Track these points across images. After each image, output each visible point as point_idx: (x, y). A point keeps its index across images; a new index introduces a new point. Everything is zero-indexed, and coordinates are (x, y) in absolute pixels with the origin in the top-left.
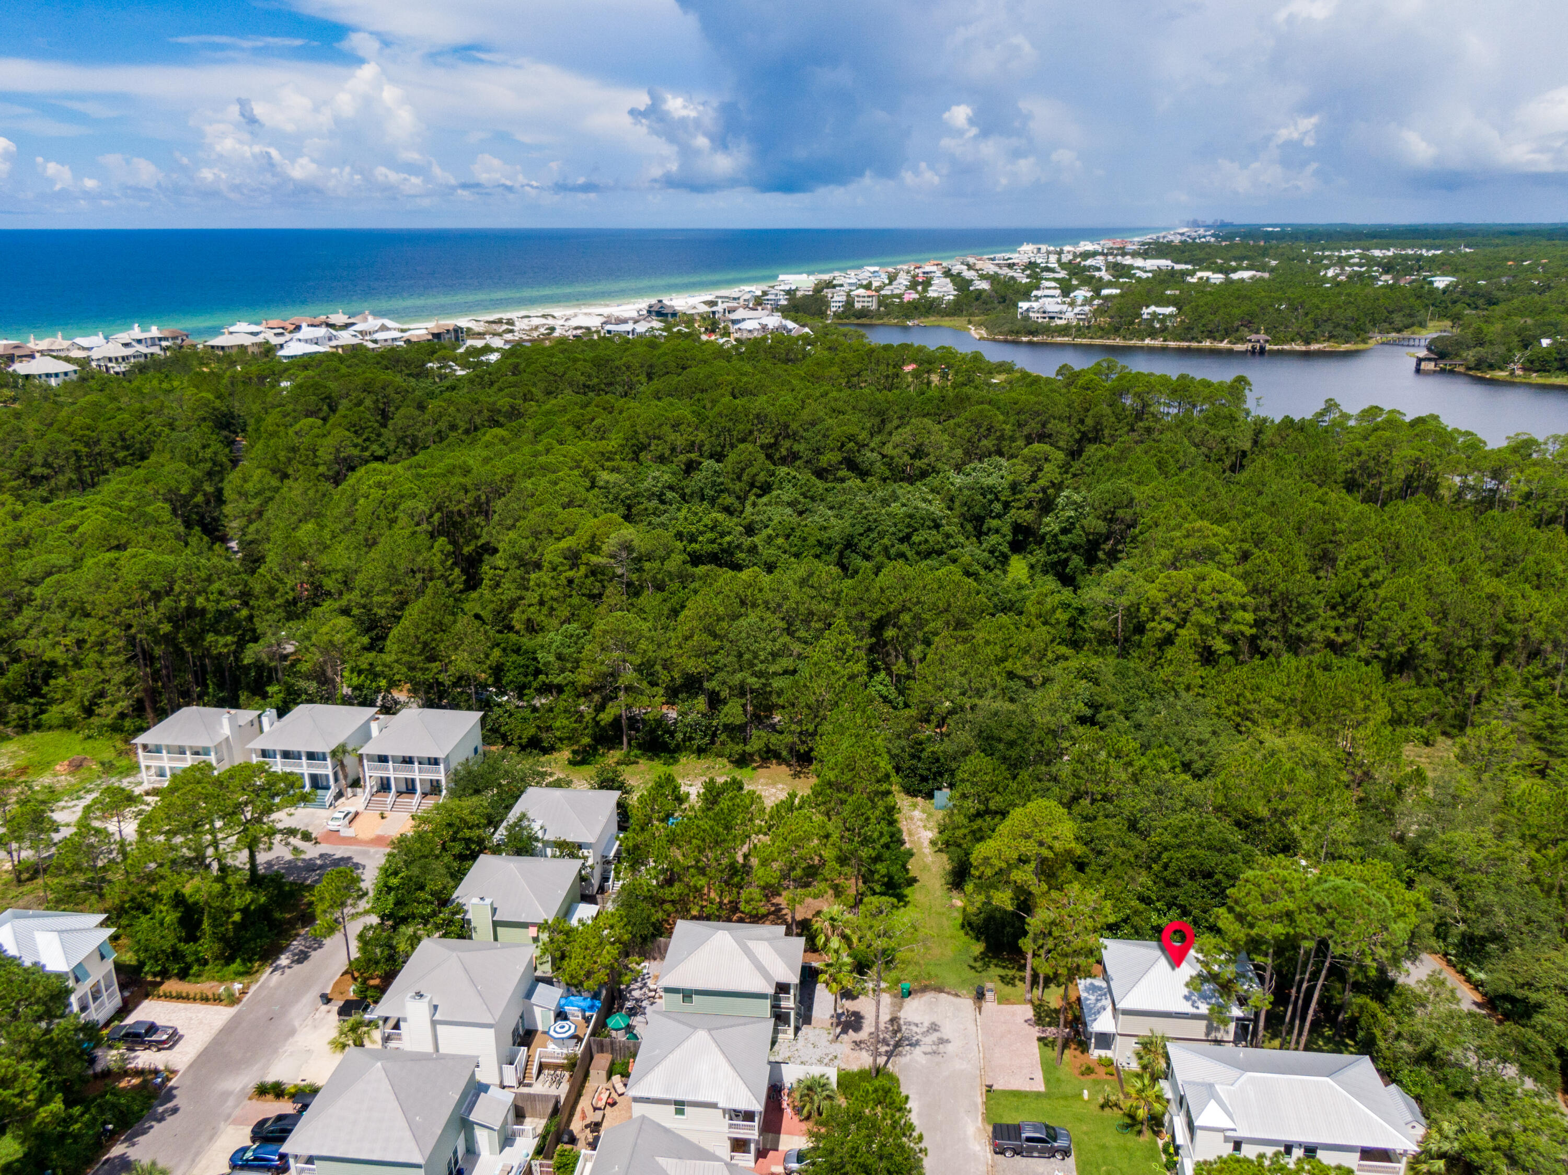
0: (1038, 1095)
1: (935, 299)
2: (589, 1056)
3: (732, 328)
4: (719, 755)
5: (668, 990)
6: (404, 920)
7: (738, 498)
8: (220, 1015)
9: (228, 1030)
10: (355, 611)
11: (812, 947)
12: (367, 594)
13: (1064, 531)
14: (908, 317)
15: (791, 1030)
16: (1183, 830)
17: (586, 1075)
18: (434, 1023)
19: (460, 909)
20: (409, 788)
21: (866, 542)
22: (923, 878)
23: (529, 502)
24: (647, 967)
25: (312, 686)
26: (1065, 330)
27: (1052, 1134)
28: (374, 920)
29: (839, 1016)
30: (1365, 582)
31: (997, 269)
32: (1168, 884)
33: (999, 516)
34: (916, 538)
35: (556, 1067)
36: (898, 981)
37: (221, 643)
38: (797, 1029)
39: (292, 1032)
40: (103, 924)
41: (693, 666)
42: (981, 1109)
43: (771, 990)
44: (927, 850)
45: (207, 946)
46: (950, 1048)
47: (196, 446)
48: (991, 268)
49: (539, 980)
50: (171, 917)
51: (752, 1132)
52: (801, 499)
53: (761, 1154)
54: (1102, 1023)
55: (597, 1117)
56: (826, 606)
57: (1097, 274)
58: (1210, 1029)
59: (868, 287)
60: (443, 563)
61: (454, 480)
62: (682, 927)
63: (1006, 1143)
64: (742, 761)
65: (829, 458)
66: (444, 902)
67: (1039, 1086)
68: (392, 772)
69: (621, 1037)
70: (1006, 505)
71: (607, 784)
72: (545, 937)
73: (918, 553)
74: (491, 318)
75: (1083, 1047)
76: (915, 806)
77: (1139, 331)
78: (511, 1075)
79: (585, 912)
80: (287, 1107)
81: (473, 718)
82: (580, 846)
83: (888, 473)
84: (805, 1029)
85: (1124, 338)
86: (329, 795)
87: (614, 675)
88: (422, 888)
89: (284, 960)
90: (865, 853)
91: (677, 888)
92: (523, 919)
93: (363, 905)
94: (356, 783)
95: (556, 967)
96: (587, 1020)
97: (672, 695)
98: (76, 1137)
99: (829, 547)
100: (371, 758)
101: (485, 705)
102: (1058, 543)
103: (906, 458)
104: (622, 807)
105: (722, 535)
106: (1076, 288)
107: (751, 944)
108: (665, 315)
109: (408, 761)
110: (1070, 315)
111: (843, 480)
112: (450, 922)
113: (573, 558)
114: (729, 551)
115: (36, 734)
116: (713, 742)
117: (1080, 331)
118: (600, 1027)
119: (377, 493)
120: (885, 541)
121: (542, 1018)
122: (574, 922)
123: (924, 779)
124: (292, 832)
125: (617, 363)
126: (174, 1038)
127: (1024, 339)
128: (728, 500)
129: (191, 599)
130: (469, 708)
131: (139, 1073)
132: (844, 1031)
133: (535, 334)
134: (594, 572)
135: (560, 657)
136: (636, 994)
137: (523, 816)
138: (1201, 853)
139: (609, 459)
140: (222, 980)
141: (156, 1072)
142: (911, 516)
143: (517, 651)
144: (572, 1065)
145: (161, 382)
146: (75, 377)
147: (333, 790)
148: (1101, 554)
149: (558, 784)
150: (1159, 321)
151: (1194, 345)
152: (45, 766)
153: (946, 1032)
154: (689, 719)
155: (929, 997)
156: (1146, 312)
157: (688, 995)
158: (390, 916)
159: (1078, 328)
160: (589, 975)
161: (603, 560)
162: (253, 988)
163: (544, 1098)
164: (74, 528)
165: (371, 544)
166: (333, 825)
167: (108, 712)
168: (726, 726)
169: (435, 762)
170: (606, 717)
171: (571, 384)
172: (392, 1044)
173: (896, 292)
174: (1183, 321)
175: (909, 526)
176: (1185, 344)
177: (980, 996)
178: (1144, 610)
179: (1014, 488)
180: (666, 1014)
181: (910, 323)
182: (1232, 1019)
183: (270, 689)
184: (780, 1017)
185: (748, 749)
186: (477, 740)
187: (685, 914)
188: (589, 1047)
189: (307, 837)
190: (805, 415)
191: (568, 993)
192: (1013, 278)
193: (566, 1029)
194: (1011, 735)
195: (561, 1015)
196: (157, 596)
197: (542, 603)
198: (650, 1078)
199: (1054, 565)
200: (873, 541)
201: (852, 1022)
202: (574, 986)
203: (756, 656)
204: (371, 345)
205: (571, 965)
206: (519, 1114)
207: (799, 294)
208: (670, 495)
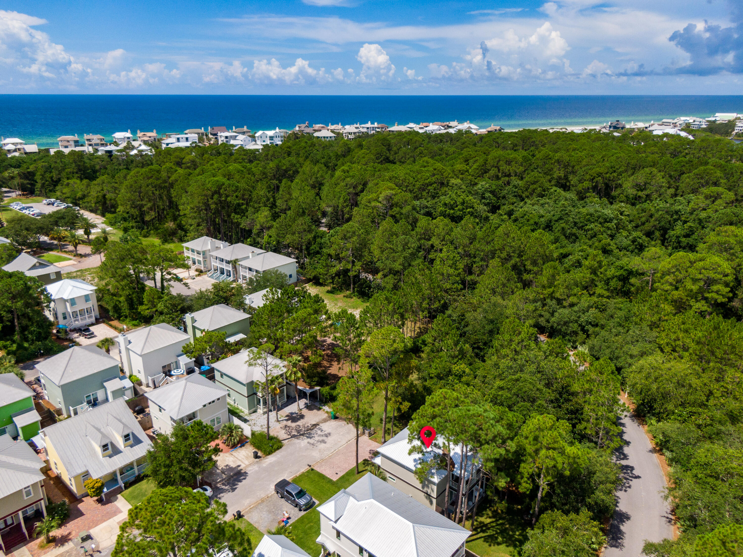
0: (330, 481)
18: (128, 349)
27: (301, 495)
29: (293, 413)
38: (270, 411)
42: (298, 474)
43: (246, 382)
67: (336, 478)
68: (247, 274)
78: (151, 382)
81: (289, 261)
84: (274, 412)
100: (242, 266)
126: (91, 335)
132: (288, 420)
139: (462, 174)
147: (232, 278)
155: (343, 423)
157: (222, 374)
161: (378, 204)
169: (259, 272)
184: (258, 401)
193: (179, 372)
201: (296, 418)
207: (718, 122)
208: (487, 195)
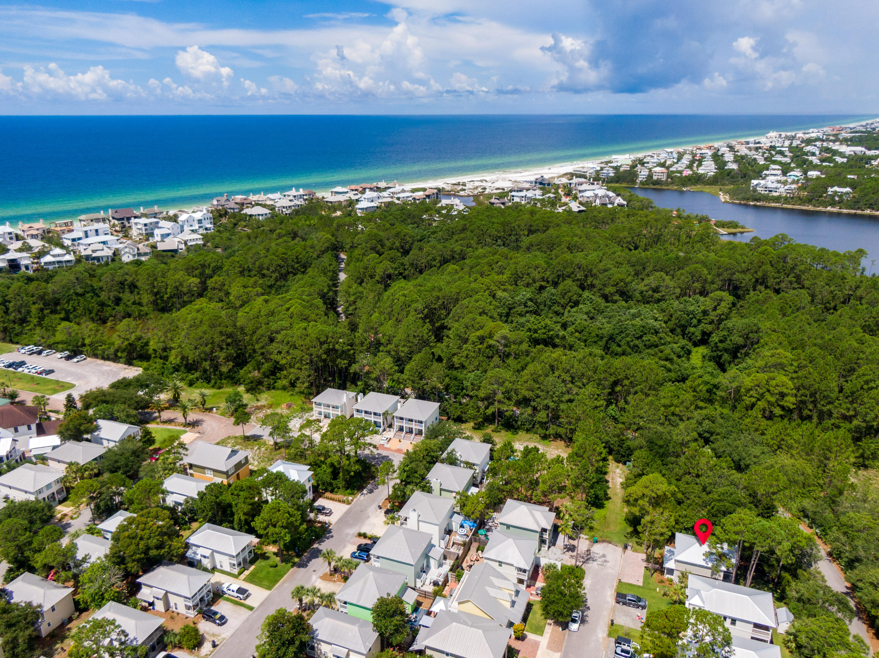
0: (639, 587)
1: (702, 174)
2: (470, 542)
3: (579, 195)
4: (536, 433)
5: (501, 524)
6: (409, 483)
7: (562, 306)
8: (344, 507)
9: (347, 513)
10: (392, 353)
11: (558, 517)
12: (396, 346)
13: (721, 341)
14: (684, 185)
15: (547, 546)
16: (723, 494)
17: (469, 549)
18: (419, 521)
19: (429, 482)
20: (410, 431)
21: (619, 338)
22: (614, 498)
23: (466, 310)
24: (495, 515)
25: (375, 383)
26: (777, 199)
27: (639, 599)
28: (398, 481)
29: (566, 545)
30: (866, 387)
31: (747, 152)
32: (713, 516)
33: (695, 326)
34: (644, 338)
35: (459, 544)
36: (594, 536)
37: (343, 363)
38: (549, 547)
39: (369, 517)
40: (309, 470)
41: (528, 394)
42: (615, 587)
43: (539, 530)
44: (619, 486)
45: (340, 482)
46: (608, 564)
47: (327, 265)
48: (743, 151)
49: (455, 512)
50: (329, 470)
51: (525, 577)
52: (593, 311)
53: (528, 586)
54: (670, 565)
55: (472, 563)
56: (590, 373)
57: (810, 158)
58: (713, 574)
59: (662, 165)
60: (427, 333)
61: (434, 294)
62: (510, 502)
63: (621, 600)
64: (545, 437)
65: (609, 290)
66: (423, 478)
67: (640, 584)
68: (405, 424)
69: (483, 538)
70: (699, 321)
71: (487, 440)
72: (458, 497)
73: (645, 345)
74: (454, 182)
75: (662, 573)
76: (618, 467)
77: (825, 202)
78: (443, 544)
79: (474, 490)
80: (369, 542)
81: (436, 405)
82: (474, 465)
83: (640, 298)
84: (552, 547)
85: (814, 206)
86: (381, 430)
87: (495, 393)
88: (416, 472)
89: (365, 491)
90: (585, 484)
91: (509, 487)
92: (451, 489)
93: (395, 475)
94: (390, 426)
95: (461, 509)
96: (471, 530)
97: (518, 404)
98: (304, 539)
99: (602, 338)
100: (397, 417)
101: (440, 399)
102: (717, 347)
103: (650, 292)
104: (491, 450)
105: (549, 331)
106: (792, 170)
107: (534, 512)
108: (544, 184)
109: (411, 420)
110: (782, 190)
111: (615, 302)
112: (425, 486)
113: (482, 339)
114: (551, 338)
115: (273, 391)
116: (533, 427)
117: (786, 200)
118: (475, 533)
119: (402, 299)
120: (628, 339)
121: (455, 526)
122: (469, 493)
123: (623, 456)
124: (370, 444)
125: (513, 225)
126: (330, 513)
127: (751, 203)
128: (556, 308)
129: (334, 345)
130: (434, 401)
131: (320, 522)
132: (568, 551)
133: (476, 192)
134: (490, 347)
135: (472, 384)
136: (490, 524)
137: (453, 450)
138: (728, 504)
139: (503, 285)
140: (345, 495)
141: (326, 523)
142: (643, 327)
143: (456, 379)
144: (464, 544)
145: (306, 221)
146: (269, 216)
147: (382, 428)
148: (739, 355)
149: (468, 438)
150: (838, 196)
151: (859, 212)
152: (278, 405)
153: (608, 558)
154: (524, 416)
155: (605, 544)
156: (830, 190)
157: (508, 526)
158: (405, 481)
159: (786, 199)
160: (473, 513)
161: (494, 343)
162: (355, 500)
163: (454, 553)
164: (288, 309)
165: (398, 321)
166: (382, 442)
167: (302, 386)
168: (539, 422)
169: (421, 422)
170: (489, 411)
171: (490, 236)
172: (404, 526)
173: (680, 169)
174: (854, 197)
175: (642, 331)
176: (853, 211)
177: (626, 547)
178: (743, 390)
179: (705, 313)
180: (500, 532)
181: (684, 189)
182: (721, 571)
183: (359, 383)
184: (542, 541)
185: (547, 433)
186: (437, 414)
187: (512, 497)
188: (471, 539)
189: (375, 447)
190: (601, 266)
191: (465, 520)
192: (755, 159)
193: (464, 531)
194: (661, 443)
195: (462, 526)
196: (322, 344)
197: (467, 357)
198: (491, 552)
199: (714, 358)
200: (623, 338)
201: (571, 548)
202: (467, 516)
203: (554, 393)
204: (397, 202)
205: (467, 509)
206: (445, 558)
207: (622, 169)
208: (530, 303)
